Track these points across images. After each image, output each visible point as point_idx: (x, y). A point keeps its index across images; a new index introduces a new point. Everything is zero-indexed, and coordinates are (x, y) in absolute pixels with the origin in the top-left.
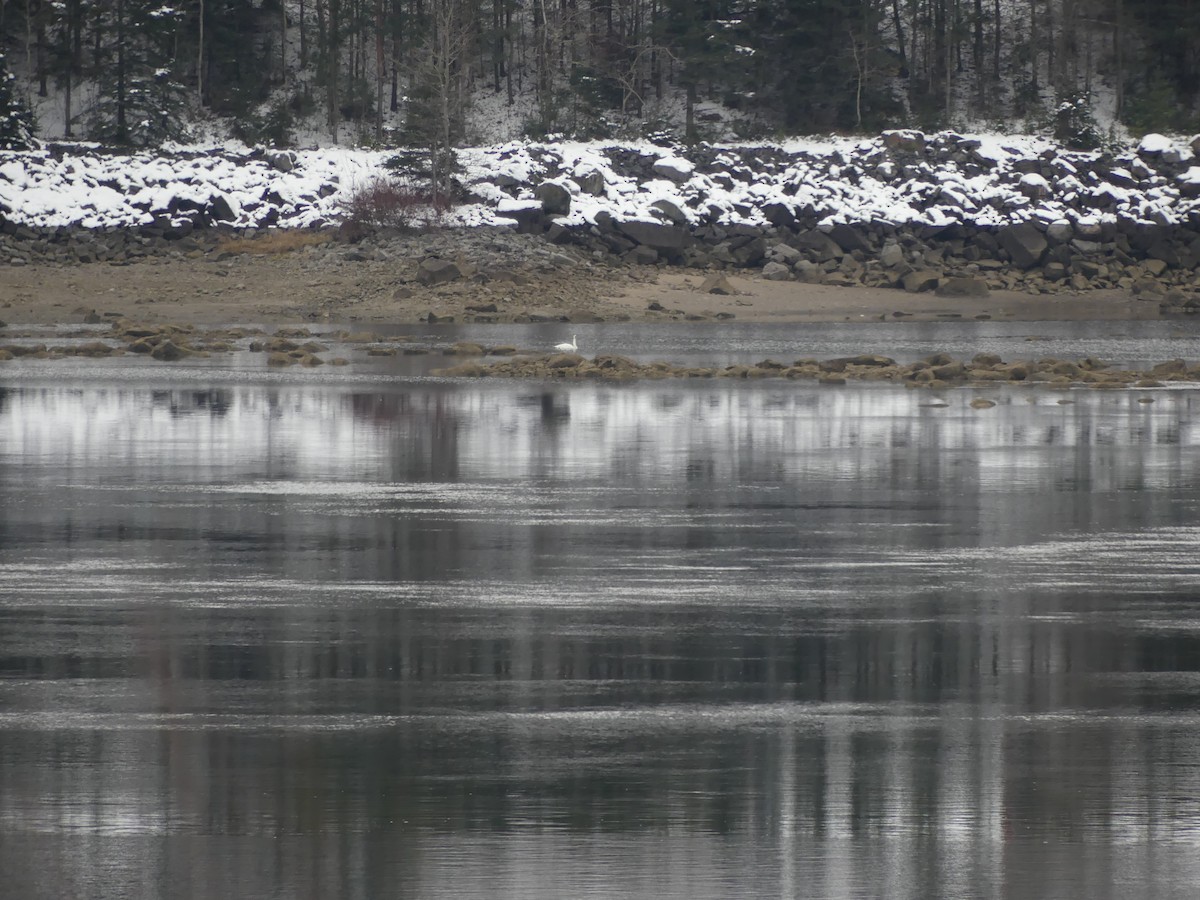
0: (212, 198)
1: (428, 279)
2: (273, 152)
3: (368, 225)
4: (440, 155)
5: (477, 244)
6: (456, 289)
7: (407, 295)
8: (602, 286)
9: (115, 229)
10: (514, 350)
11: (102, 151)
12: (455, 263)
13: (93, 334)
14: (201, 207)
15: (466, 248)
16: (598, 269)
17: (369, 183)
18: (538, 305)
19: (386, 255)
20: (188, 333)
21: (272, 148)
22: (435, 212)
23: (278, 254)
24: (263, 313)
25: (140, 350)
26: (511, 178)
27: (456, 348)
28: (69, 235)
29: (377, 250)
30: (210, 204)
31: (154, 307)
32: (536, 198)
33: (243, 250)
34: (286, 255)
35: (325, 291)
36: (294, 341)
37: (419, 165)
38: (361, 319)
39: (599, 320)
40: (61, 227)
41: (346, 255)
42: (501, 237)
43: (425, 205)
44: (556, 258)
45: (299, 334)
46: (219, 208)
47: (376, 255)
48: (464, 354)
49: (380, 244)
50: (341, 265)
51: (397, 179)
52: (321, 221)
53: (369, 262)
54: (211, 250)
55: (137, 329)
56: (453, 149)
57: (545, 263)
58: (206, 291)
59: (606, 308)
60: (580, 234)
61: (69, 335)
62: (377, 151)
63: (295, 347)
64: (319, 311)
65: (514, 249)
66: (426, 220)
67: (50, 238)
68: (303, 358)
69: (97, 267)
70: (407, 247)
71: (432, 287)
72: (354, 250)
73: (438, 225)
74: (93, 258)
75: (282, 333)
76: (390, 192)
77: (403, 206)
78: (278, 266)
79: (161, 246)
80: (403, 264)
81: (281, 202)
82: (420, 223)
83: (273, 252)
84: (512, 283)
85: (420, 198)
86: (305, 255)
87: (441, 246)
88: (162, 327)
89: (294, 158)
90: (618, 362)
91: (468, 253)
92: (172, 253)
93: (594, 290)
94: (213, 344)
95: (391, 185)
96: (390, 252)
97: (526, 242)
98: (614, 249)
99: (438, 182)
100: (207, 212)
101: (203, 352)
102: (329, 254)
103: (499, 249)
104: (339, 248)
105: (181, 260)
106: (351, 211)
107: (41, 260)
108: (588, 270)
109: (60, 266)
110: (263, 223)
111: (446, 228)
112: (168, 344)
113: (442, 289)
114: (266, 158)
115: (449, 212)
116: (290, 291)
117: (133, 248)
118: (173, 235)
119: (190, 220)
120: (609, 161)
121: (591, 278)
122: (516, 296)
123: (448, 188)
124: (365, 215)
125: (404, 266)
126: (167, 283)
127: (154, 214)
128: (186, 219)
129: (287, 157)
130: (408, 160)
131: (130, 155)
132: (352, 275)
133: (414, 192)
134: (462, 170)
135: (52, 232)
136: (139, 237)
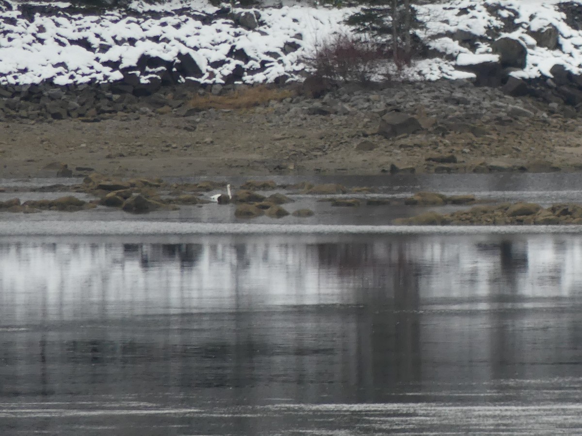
0: (179, 55)
1: (390, 132)
2: (238, 10)
3: (331, 80)
4: (400, 12)
5: (437, 97)
6: (416, 141)
7: (371, 147)
8: (558, 136)
9: (86, 86)
10: (473, 200)
11: (72, 10)
12: (415, 116)
13: (65, 189)
14: (169, 64)
15: (426, 101)
16: (555, 121)
17: (332, 39)
18: (496, 155)
19: (348, 109)
20: (157, 186)
21: (237, 6)
22: (396, 67)
23: (244, 110)
24: (231, 166)
25: (111, 204)
26: (469, 33)
27: (417, 198)
28: (41, 92)
29: (339, 104)
30: (178, 61)
31: (123, 161)
32: (494, 52)
33: (212, 105)
34: (252, 110)
35: (290, 144)
36: (260, 193)
37: (380, 21)
38: (325, 171)
39: (556, 169)
40: (33, 85)
41: (309, 109)
42: (460, 90)
43: (386, 60)
44: (514, 110)
45: (265, 187)
46: (187, 64)
47: (339, 109)
48: (426, 203)
49: (343, 98)
50: (305, 119)
51: (358, 35)
52: (285, 77)
53: (332, 116)
54: (179, 106)
55: (108, 183)
56: (413, 6)
57: (503, 114)
58: (174, 145)
59: (563, 157)
60: (536, 86)
61: (43, 190)
62: (339, 8)
63: (261, 199)
64: (284, 164)
65: (472, 102)
66: (387, 75)
67: (22, 95)
68: (269, 209)
69: (68, 124)
70: (368, 100)
71: (393, 140)
72: (317, 104)
73: (398, 79)
74: (64, 115)
75: (249, 185)
76: (352, 48)
77: (364, 62)
78: (245, 120)
79: (131, 102)
80: (365, 117)
81: (247, 59)
82: (381, 77)
83: (239, 107)
84: (471, 135)
85: (381, 54)
86: (270, 109)
87: (402, 100)
88: (132, 181)
89: (259, 16)
90: (575, 210)
91: (428, 107)
92: (142, 109)
93: (550, 140)
94: (182, 197)
95: (353, 41)
96: (353, 106)
97: (483, 95)
98: (569, 101)
99: (399, 38)
100: (174, 69)
101: (172, 205)
102: (294, 108)
103: (457, 102)
104: (303, 103)
105: (151, 116)
106: (315, 67)
107: (14, 117)
108: (545, 121)
109: (33, 122)
110: (229, 79)
111: (407, 82)
112: (138, 198)
113: (403, 142)
114: (232, 16)
115: (409, 66)
116: (256, 145)
117: (103, 104)
118: (142, 92)
119: (159, 77)
120: (564, 15)
121: (548, 129)
122: (475, 147)
123: (407, 43)
124: (328, 70)
125: (366, 120)
126: (137, 138)
127: (124, 71)
128: (154, 76)
129: (252, 15)
130: (369, 16)
131: (99, 15)
132: (316, 129)
133: (376, 48)
134: (422, 25)
135: (25, 89)
136: (109, 94)
